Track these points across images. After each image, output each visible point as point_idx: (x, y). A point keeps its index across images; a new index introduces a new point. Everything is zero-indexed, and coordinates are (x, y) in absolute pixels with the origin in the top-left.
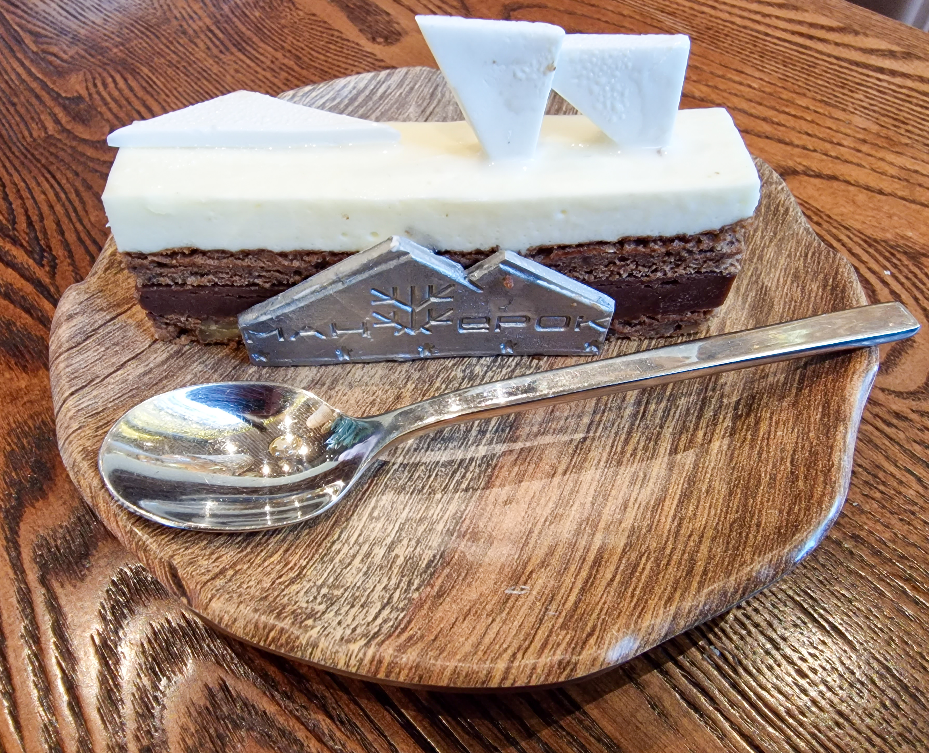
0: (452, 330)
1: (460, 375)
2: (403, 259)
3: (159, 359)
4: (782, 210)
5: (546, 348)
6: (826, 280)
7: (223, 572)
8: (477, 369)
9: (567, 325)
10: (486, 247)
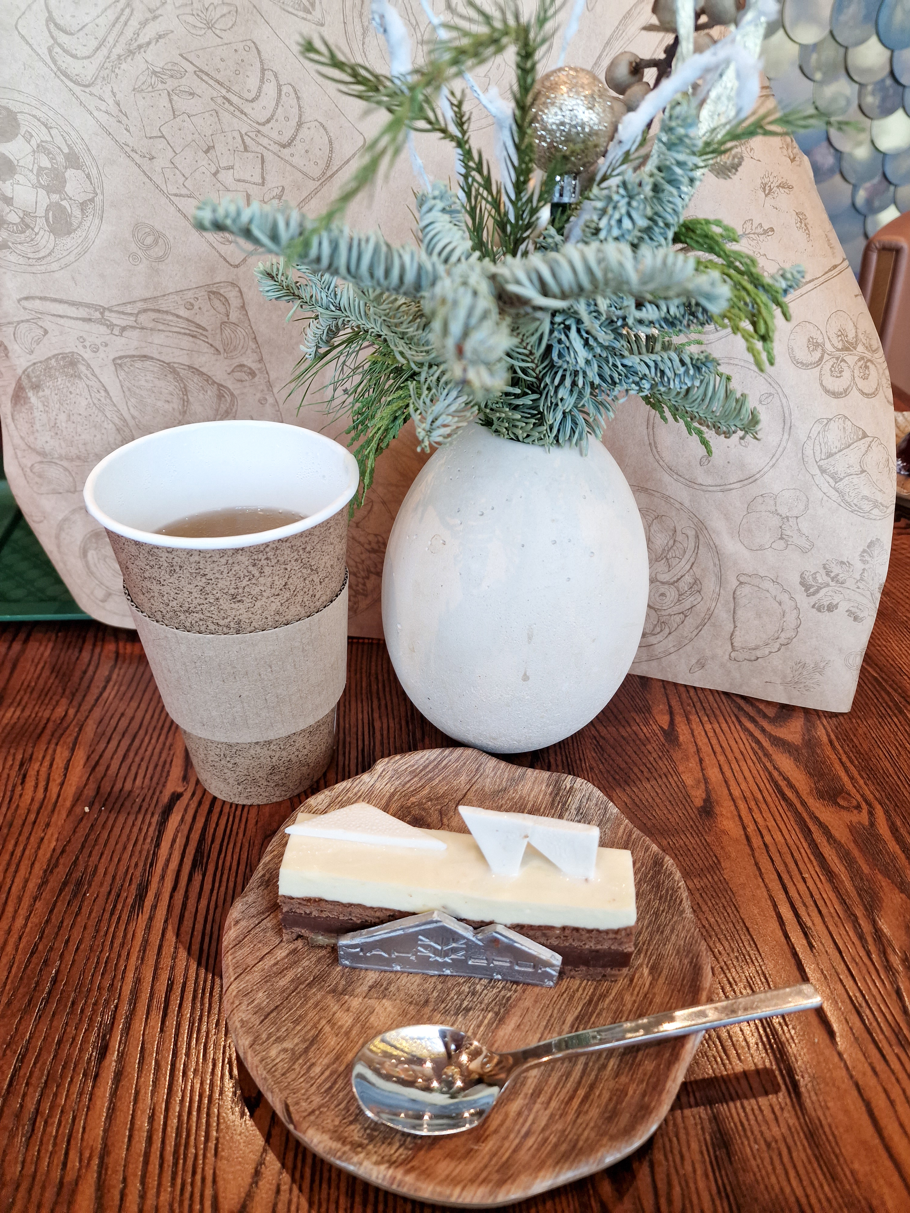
0: (465, 962)
1: (467, 990)
2: (439, 924)
3: (284, 954)
4: (678, 901)
5: (521, 979)
6: (692, 959)
7: (313, 1112)
8: (478, 987)
9: (534, 967)
10: (487, 919)
